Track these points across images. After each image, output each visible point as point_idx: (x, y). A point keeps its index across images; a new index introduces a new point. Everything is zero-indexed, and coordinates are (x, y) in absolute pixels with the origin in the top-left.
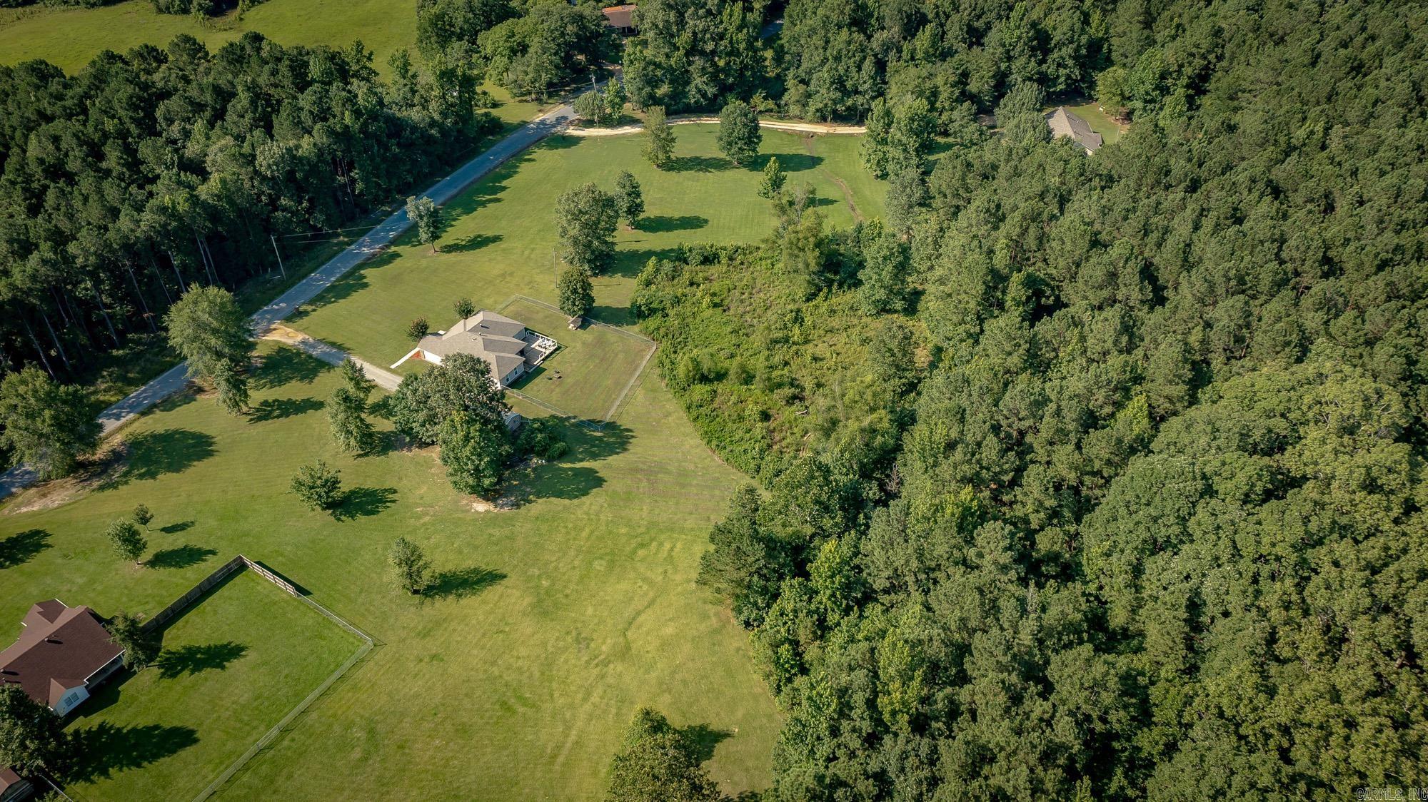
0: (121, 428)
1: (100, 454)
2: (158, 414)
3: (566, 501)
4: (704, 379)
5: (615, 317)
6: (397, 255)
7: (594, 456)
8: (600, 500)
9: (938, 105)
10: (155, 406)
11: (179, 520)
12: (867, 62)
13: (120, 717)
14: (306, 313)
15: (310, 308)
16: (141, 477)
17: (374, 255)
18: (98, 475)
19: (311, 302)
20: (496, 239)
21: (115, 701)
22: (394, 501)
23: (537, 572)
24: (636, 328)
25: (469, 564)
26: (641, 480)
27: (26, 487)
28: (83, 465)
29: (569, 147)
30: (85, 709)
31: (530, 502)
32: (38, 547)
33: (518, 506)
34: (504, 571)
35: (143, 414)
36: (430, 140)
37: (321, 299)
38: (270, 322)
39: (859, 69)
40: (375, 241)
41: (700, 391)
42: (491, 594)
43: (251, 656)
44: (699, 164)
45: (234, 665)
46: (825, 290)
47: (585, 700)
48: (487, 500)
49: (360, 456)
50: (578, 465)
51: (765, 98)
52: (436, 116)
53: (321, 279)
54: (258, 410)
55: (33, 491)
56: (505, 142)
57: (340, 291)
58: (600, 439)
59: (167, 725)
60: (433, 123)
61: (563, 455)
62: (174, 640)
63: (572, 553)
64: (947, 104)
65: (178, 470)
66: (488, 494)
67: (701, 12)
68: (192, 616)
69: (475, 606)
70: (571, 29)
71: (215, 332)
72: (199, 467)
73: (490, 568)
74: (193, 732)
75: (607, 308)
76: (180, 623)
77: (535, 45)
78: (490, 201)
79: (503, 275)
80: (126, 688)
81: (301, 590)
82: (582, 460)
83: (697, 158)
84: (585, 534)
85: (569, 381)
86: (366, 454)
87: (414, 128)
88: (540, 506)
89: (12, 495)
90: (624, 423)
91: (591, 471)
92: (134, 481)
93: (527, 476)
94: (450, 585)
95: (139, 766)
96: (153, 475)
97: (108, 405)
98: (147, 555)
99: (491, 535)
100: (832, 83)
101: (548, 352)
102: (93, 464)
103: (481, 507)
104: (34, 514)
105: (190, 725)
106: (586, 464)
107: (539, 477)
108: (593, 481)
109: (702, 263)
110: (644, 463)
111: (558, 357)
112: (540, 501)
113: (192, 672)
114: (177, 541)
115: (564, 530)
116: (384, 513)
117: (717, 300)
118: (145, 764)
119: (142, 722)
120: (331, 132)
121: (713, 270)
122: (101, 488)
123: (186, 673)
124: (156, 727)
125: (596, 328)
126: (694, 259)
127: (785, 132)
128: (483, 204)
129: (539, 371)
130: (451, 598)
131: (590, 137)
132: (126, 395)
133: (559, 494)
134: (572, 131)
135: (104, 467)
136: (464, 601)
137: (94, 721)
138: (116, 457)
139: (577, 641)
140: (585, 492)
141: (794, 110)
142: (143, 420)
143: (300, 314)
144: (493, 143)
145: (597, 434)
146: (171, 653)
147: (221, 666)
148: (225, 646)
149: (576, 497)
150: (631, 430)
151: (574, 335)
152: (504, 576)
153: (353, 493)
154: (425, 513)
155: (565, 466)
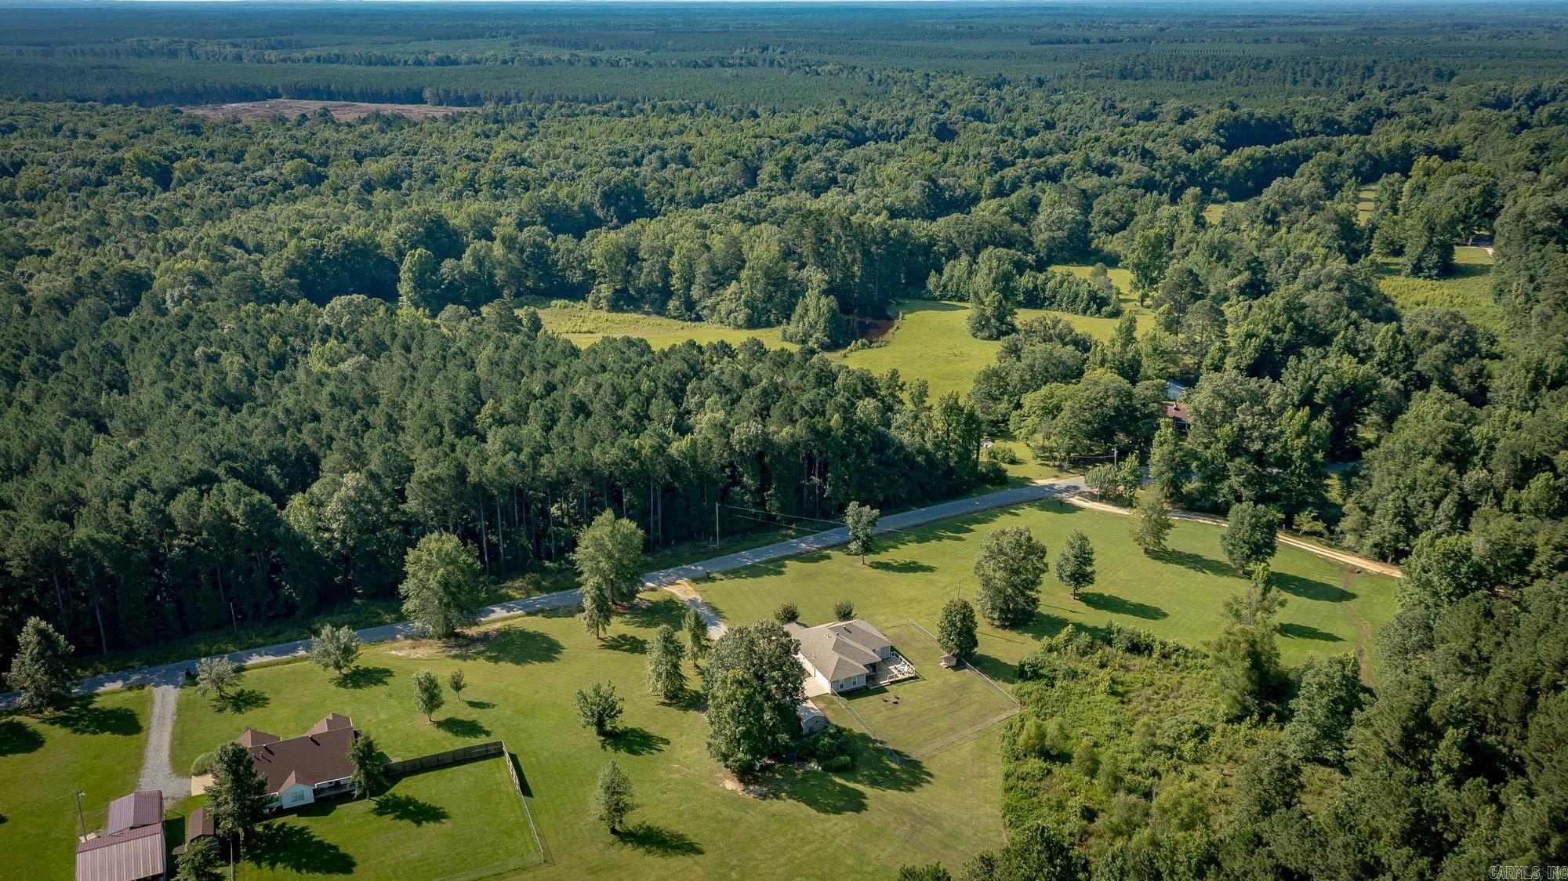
0: (506, 619)
1: (472, 631)
2: (539, 618)
3: (813, 812)
4: (1045, 754)
5: (993, 668)
6: (828, 557)
7: (874, 783)
8: (847, 824)
10: (542, 611)
11: (486, 700)
12: (1448, 499)
13: (320, 828)
14: (714, 580)
15: (719, 576)
16: (488, 659)
17: (807, 552)
18: (460, 646)
19: (725, 573)
20: (931, 569)
21: (327, 814)
22: (660, 751)
23: (735, 862)
24: (1010, 687)
25: (680, 829)
26: (904, 823)
27: (406, 637)
28: (457, 635)
29: (1061, 512)
30: (302, 811)
31: (778, 798)
32: (380, 681)
33: (764, 797)
34: (704, 848)
35: (529, 614)
36: (914, 465)
37: (735, 573)
38: (680, 577)
39: (1437, 504)
40: (816, 542)
41: (1034, 764)
42: (678, 862)
43: (446, 825)
44: (1196, 562)
45: (429, 827)
46: (1256, 717)
48: (741, 781)
49: (664, 704)
50: (851, 785)
51: (1315, 519)
52: (929, 446)
53: (747, 558)
54: (614, 639)
55: (410, 641)
56: (1002, 494)
57: (754, 571)
58: (893, 771)
59: (342, 850)
60: (922, 451)
61: (841, 770)
62: (402, 789)
63: (783, 860)
65: (518, 663)
66: (746, 774)
67: (1257, 409)
68: (432, 777)
69: (653, 865)
70: (1112, 401)
71: (610, 556)
72: (535, 668)
73: (695, 840)
74: (354, 864)
75: (995, 660)
76: (420, 777)
77: (1066, 412)
78: (950, 538)
79: (911, 601)
80: (342, 808)
81: (526, 790)
82: (858, 782)
83: (1198, 556)
84: (807, 848)
85: (902, 709)
86: (669, 705)
87: (901, 447)
88: (787, 806)
89: (394, 639)
90: (929, 766)
91: (862, 795)
92: (481, 660)
93: (795, 775)
94: (650, 839)
95: (299, 870)
96: (496, 660)
97: (511, 599)
98: (440, 715)
99: (719, 812)
100: (1395, 515)
101: (901, 677)
102: (465, 637)
103: (731, 785)
104: (400, 658)
105: (357, 859)
106: (859, 787)
107: (804, 780)
108: (856, 803)
109: (1128, 650)
110: (920, 809)
111: (908, 685)
112: (790, 801)
113: (396, 817)
114: (474, 715)
115: (790, 836)
116: (645, 757)
117: (1120, 689)
118: (304, 871)
119: (330, 839)
120: (812, 429)
121: (1138, 662)
122: (455, 657)
123: (391, 816)
124: (335, 848)
125: (969, 673)
126: (1122, 643)
127: (1326, 560)
128: (940, 538)
129: (882, 690)
130: (642, 850)
131: (1090, 510)
132: (529, 596)
133: (812, 803)
134: (1076, 501)
135: (472, 641)
136: (650, 859)
137: (294, 821)
138: (485, 638)
140: (838, 811)
141: (1350, 540)
142: (529, 619)
143: (708, 578)
144: (989, 492)
145: (894, 766)
146: (394, 796)
147: (419, 823)
148: (435, 809)
149: (826, 812)
150: (931, 775)
151: (939, 671)
152: (700, 852)
153: (633, 730)
154: (677, 771)
155: (838, 780)
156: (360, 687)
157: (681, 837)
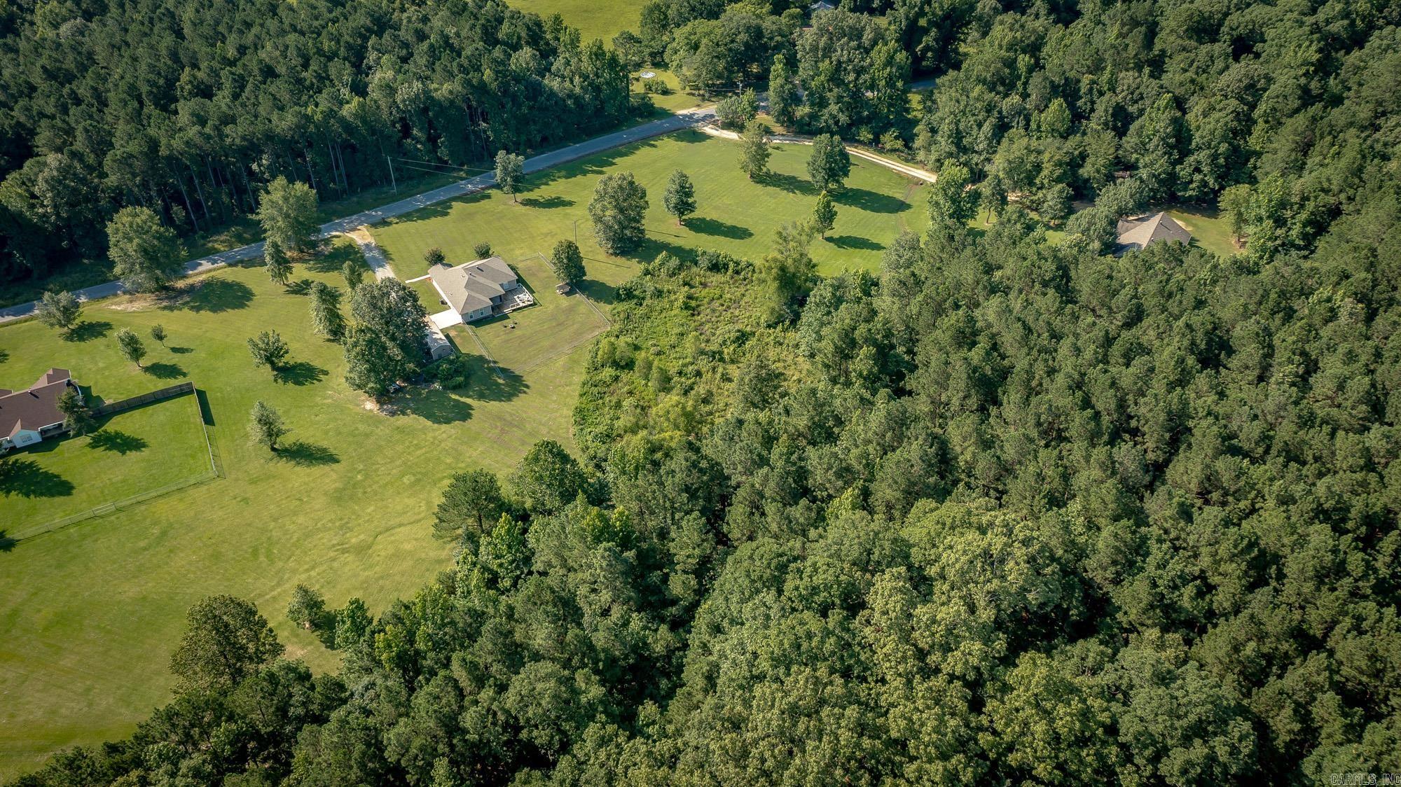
0: (210, 271)
1: (180, 284)
2: (239, 268)
3: (429, 423)
4: (616, 364)
5: (599, 292)
6: (489, 197)
7: (481, 396)
8: (453, 431)
9: (1037, 181)
10: (242, 261)
11: (186, 346)
12: (987, 123)
13: (46, 462)
14: (389, 224)
15: (396, 220)
16: (192, 308)
17: (472, 192)
18: (169, 298)
19: (399, 217)
20: (570, 204)
21: (51, 450)
22: (320, 381)
23: (361, 467)
24: (608, 307)
25: (324, 444)
26: (496, 427)
27: (124, 293)
28: (166, 288)
29: (692, 142)
30: (32, 448)
31: (404, 413)
32: (100, 334)
33: (393, 414)
34: (340, 458)
35: (230, 265)
36: (565, 109)
37: (408, 216)
38: (361, 224)
39: (980, 125)
40: (481, 182)
41: (608, 372)
42: (318, 470)
43: (145, 452)
44: (790, 184)
45: (132, 455)
46: (787, 322)
47: (307, 570)
48: (378, 402)
49: (329, 340)
50: (463, 399)
51: (896, 138)
52: (577, 90)
53: (420, 201)
54: (297, 285)
55: (128, 296)
56: (646, 126)
57: (424, 214)
58: (498, 385)
59: (63, 478)
60: (570, 95)
61: (456, 388)
62: (112, 426)
63: (398, 462)
64: (1046, 181)
65: (215, 311)
66: (382, 396)
67: (854, 44)
68: (136, 414)
69: (299, 474)
70: (743, 37)
72: (230, 314)
73: (334, 452)
74: (72, 488)
75: (603, 284)
76: (127, 414)
77: (702, 48)
78: (593, 172)
79: (546, 235)
80: (64, 445)
81: (208, 420)
82: (468, 396)
83: (794, 178)
84: (419, 452)
85: (517, 332)
86: (333, 341)
87: (552, 94)
88: (411, 420)
89: (116, 295)
90: (528, 380)
91: (470, 407)
92: (186, 310)
93: (420, 394)
94: (303, 454)
95: (28, 496)
96: (198, 309)
97: (216, 251)
98: (146, 362)
99: (357, 429)
100: (949, 137)
101: (522, 305)
102: (174, 289)
103: (370, 405)
104: (117, 312)
105: (75, 483)
106: (469, 401)
107: (427, 398)
108: (464, 414)
109: (710, 269)
110: (511, 415)
111: (526, 312)
112: (413, 416)
113: (106, 449)
114: (173, 359)
115: (407, 444)
116: (308, 387)
117: (693, 303)
118: (32, 496)
119: (53, 470)
120: (468, 83)
121: (716, 278)
122: (165, 308)
123: (103, 448)
124: (58, 477)
125: (579, 297)
126: (704, 262)
127: (900, 175)
128: (584, 173)
129: (506, 317)
130: (293, 463)
131: (718, 138)
132: (231, 248)
133: (429, 416)
134: (709, 130)
135: (181, 292)
136: (298, 469)
137: (26, 457)
138: (191, 290)
139: (341, 527)
140: (448, 421)
141: (921, 155)
142: (229, 270)
143: (384, 223)
144: (640, 124)
145: (501, 381)
146: (105, 432)
147: (124, 453)
148: (137, 440)
149: (439, 423)
150: (527, 387)
151: (554, 297)
152: (337, 461)
153: (301, 364)
154: (331, 397)
155: (454, 396)
156: (84, 340)
157: (324, 450)
